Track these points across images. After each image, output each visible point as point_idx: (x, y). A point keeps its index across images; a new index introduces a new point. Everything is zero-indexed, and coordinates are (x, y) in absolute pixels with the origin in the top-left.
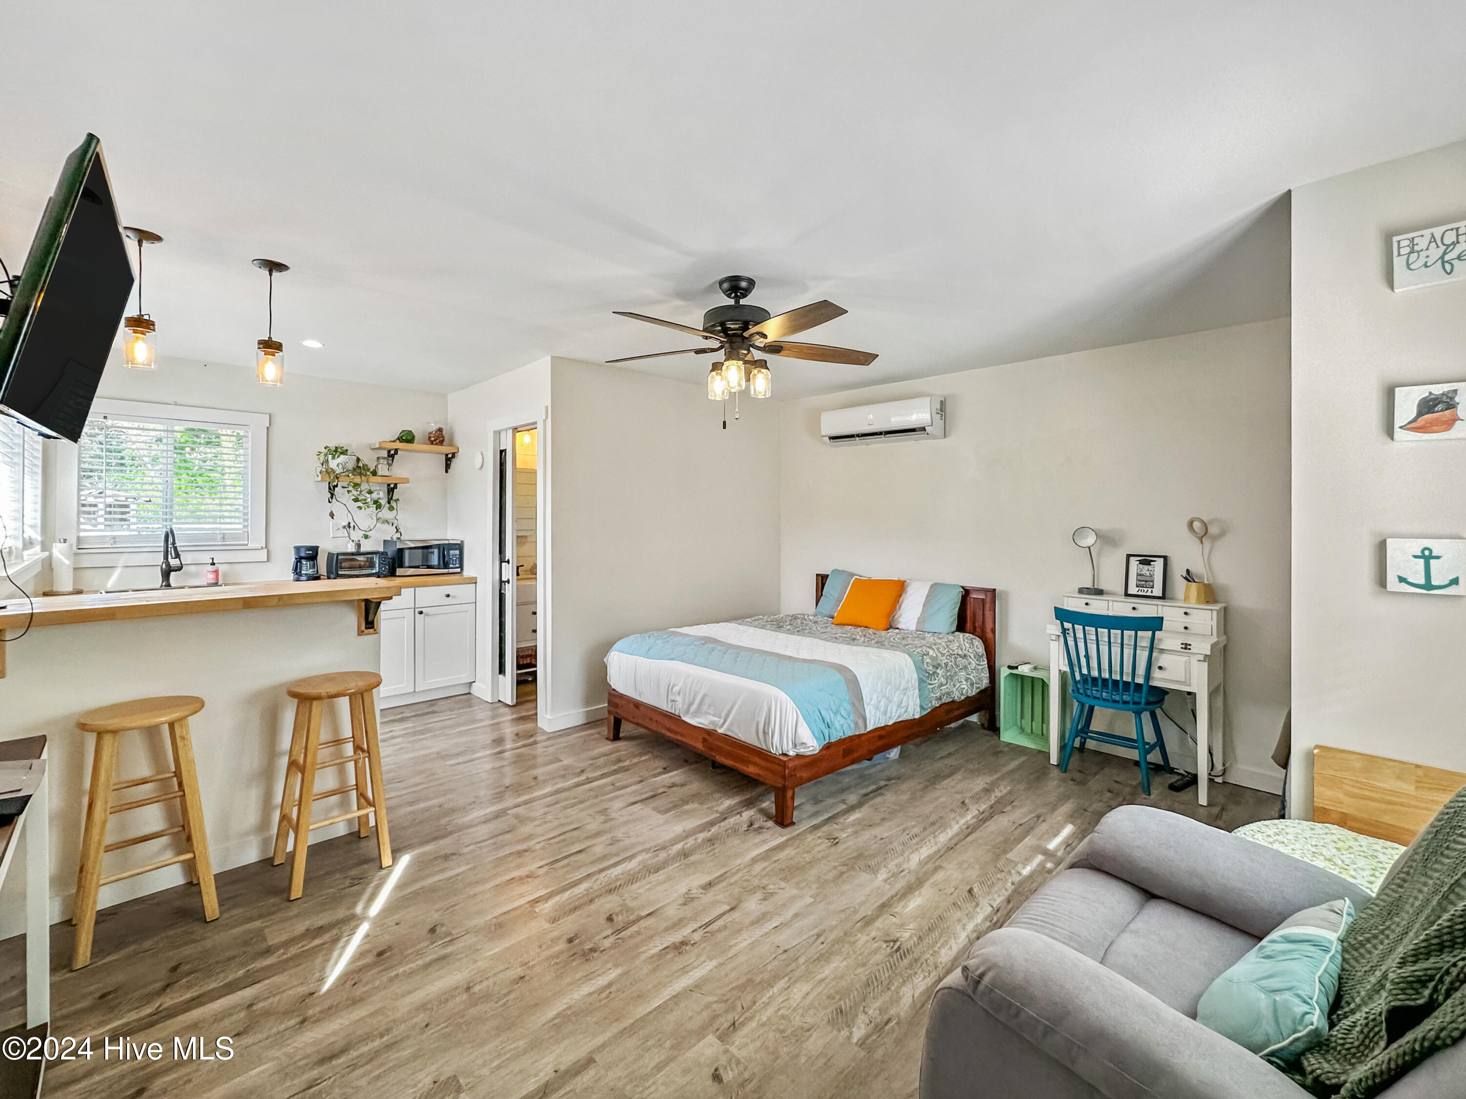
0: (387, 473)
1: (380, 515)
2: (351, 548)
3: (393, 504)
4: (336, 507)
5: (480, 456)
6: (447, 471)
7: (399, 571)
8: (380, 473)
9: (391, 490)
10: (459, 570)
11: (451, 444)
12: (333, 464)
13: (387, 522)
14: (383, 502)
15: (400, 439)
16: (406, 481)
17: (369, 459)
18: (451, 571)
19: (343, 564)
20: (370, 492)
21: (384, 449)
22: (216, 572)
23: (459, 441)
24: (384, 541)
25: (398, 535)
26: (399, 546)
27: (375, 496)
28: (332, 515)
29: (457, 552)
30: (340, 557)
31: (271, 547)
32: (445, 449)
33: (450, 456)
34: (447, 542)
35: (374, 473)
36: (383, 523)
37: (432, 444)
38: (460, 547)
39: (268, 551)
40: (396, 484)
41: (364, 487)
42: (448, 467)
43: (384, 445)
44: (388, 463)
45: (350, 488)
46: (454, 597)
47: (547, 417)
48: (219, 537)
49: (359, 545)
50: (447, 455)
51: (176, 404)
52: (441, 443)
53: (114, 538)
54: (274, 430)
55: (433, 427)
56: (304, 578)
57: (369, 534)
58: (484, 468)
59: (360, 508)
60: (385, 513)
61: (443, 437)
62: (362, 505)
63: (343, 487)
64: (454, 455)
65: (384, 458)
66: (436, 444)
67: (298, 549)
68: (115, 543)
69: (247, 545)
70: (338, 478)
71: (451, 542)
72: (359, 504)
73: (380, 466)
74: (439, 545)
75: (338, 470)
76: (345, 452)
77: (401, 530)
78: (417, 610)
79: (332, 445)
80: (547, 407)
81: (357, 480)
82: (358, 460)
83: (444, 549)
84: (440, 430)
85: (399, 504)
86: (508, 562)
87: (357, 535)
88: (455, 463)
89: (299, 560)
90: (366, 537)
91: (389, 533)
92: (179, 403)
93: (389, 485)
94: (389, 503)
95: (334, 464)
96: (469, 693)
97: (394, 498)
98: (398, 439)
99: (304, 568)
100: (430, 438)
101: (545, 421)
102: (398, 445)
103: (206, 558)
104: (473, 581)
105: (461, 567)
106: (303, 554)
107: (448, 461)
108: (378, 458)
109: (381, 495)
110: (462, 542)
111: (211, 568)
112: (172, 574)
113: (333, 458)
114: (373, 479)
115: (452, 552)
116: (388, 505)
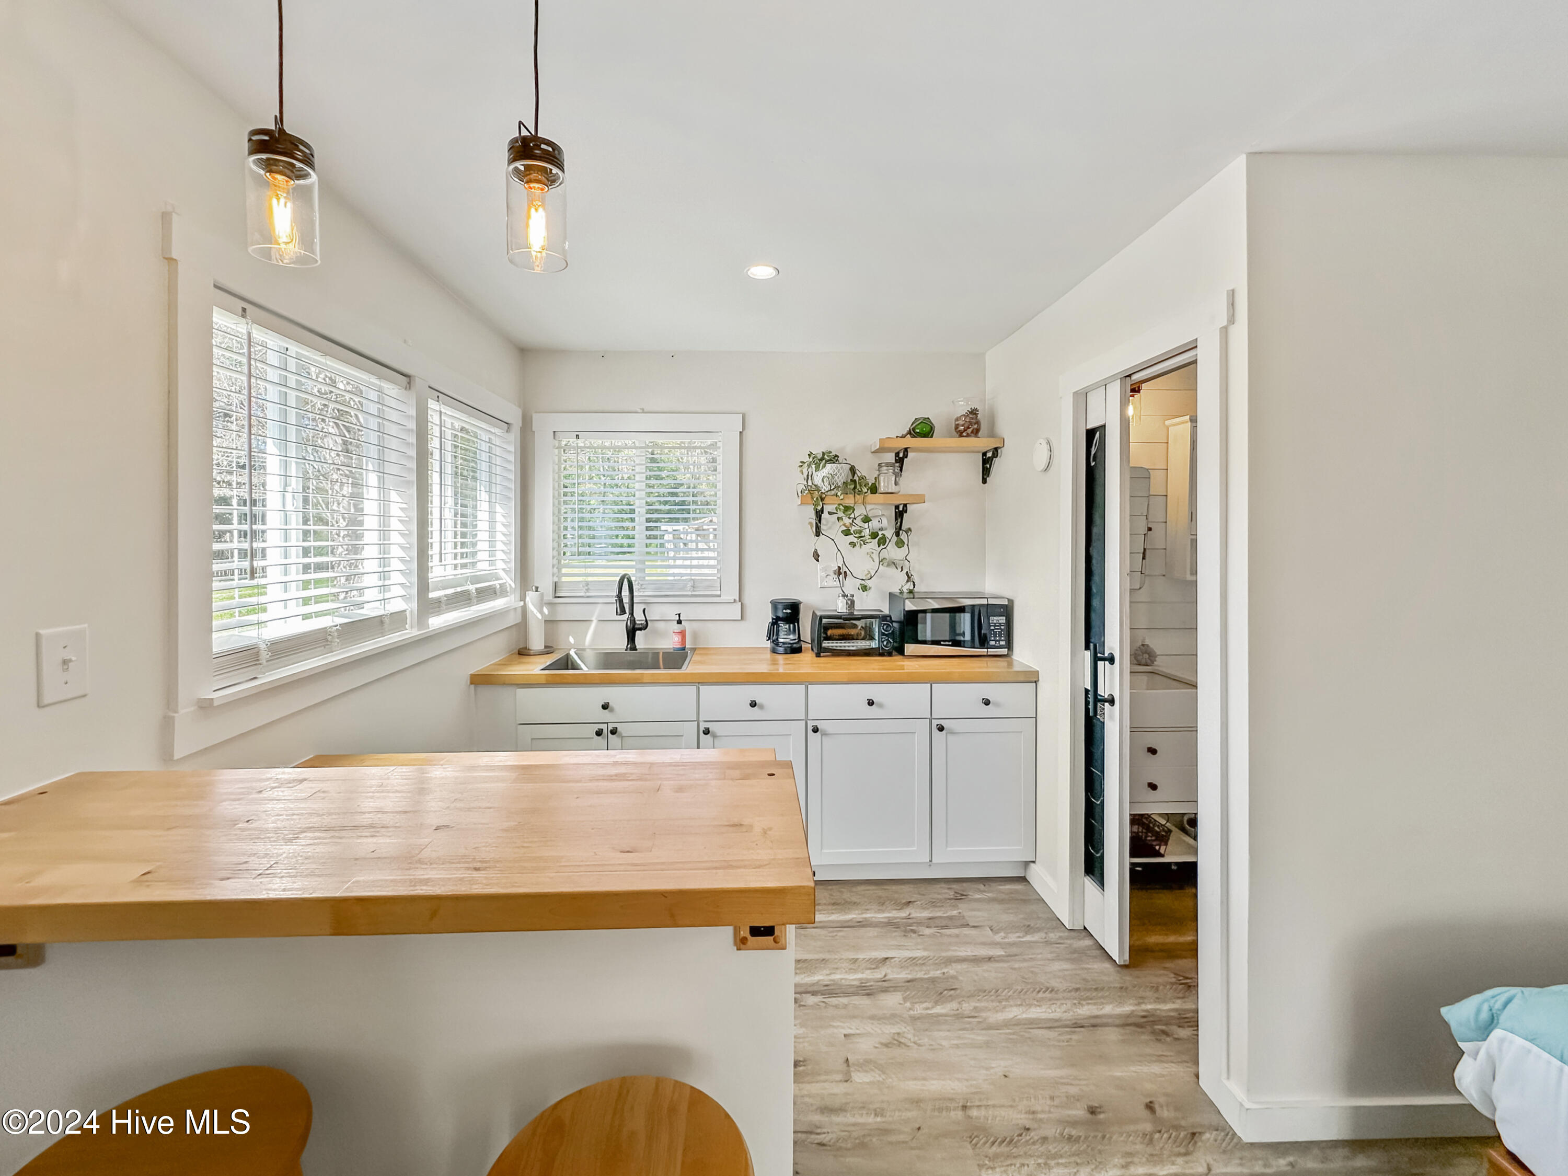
0: (893, 488)
1: (884, 554)
2: (841, 607)
3: (903, 536)
4: (822, 544)
5: (1045, 447)
6: (984, 481)
7: (910, 648)
8: (882, 488)
9: (900, 513)
10: (1005, 651)
11: (992, 434)
12: (818, 478)
13: (893, 564)
14: (889, 533)
15: (913, 433)
16: (921, 499)
17: (867, 470)
18: (991, 651)
19: (830, 632)
20: (867, 520)
21: (888, 450)
22: (683, 634)
23: (1005, 428)
24: (890, 593)
25: (910, 586)
26: (910, 606)
27: (875, 524)
28: (816, 556)
29: (1002, 620)
30: (824, 621)
31: (747, 599)
32: (983, 443)
33: (989, 455)
34: (984, 602)
35: (874, 489)
36: (888, 565)
37: (961, 436)
38: (1007, 611)
39: (742, 605)
40: (905, 505)
41: (860, 511)
42: (986, 472)
43: (888, 445)
44: (894, 473)
45: (841, 514)
46: (997, 705)
47: (1232, 320)
48: (690, 584)
49: (851, 604)
50: (984, 454)
51: (644, 412)
52: (976, 432)
53: (587, 583)
54: (748, 434)
55: (962, 409)
56: (781, 650)
57: (869, 583)
58: (1053, 468)
59: (853, 544)
60: (891, 551)
61: (978, 423)
62: (855, 540)
63: (830, 513)
64: (996, 451)
65: (888, 465)
66: (968, 436)
67: (775, 605)
68: (587, 590)
69: (720, 596)
70: (822, 499)
71: (991, 602)
72: (851, 538)
73: (882, 478)
74: (973, 606)
75: (825, 488)
76: (834, 459)
77: (916, 578)
78: (935, 723)
79: (818, 452)
80: (1232, 294)
81: (849, 501)
82: (853, 470)
83: (980, 614)
84: (974, 412)
85: (912, 536)
86: (1111, 660)
87: (851, 586)
88: (998, 466)
89: (775, 622)
90: (864, 588)
91: (896, 582)
92: (645, 410)
93: (897, 507)
94: (898, 534)
95: (820, 477)
96: (1023, 879)
97: (904, 527)
98: (909, 433)
99: (782, 634)
100: (957, 426)
101: (1225, 331)
102: (910, 442)
103: (671, 613)
104: (1032, 678)
105: (1009, 645)
106: (780, 614)
107: (987, 463)
108: (879, 465)
109: (886, 523)
110: (1011, 602)
111: (677, 628)
112: (638, 632)
113: (817, 469)
114: (870, 497)
115: (994, 620)
116: (895, 538)
